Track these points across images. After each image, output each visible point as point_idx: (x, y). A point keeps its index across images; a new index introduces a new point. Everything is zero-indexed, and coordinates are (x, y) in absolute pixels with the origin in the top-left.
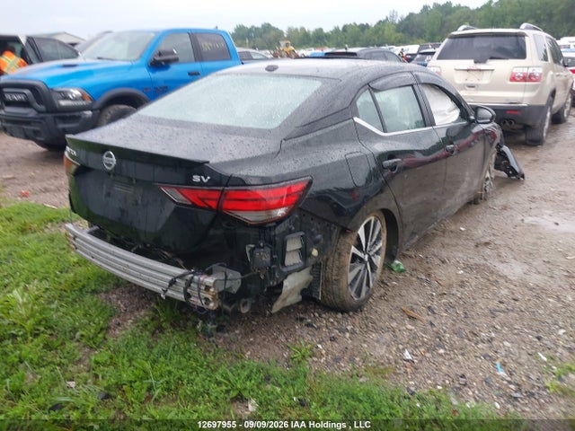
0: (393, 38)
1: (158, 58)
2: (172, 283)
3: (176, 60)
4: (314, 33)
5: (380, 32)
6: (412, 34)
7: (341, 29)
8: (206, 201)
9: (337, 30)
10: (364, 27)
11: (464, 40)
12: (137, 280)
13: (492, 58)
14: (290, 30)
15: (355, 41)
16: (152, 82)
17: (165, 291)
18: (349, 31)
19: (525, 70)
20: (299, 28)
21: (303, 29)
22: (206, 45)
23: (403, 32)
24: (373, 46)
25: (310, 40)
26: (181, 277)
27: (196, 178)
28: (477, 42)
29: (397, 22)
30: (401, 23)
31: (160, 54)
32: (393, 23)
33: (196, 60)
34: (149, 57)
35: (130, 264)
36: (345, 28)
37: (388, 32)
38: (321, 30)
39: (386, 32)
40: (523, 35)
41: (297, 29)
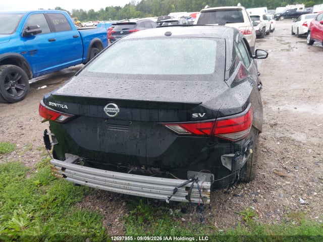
0: (135, 15)
1: (28, 31)
2: (175, 191)
3: (40, 32)
4: (89, 12)
5: (128, 11)
6: (145, 12)
7: (105, 9)
8: (203, 131)
9: (102, 10)
10: (118, 8)
11: (211, 13)
12: (139, 193)
13: (227, 23)
14: (74, 11)
15: (114, 16)
16: (26, 47)
17: (170, 198)
18: (110, 10)
19: (245, 28)
20: (79, 10)
21: (81, 10)
22: (55, 22)
23: (140, 10)
24: (125, 18)
25: (87, 17)
26: (182, 186)
27: (195, 115)
28: (218, 14)
29: (136, 5)
30: (138, 5)
31: (29, 28)
32: (134, 6)
33: (51, 32)
34: (21, 30)
35: (130, 182)
36: (107, 9)
37: (132, 10)
38: (93, 10)
39: (131, 11)
40: (241, 10)
41: (78, 11)
